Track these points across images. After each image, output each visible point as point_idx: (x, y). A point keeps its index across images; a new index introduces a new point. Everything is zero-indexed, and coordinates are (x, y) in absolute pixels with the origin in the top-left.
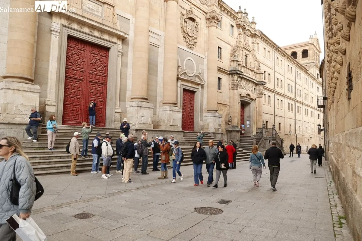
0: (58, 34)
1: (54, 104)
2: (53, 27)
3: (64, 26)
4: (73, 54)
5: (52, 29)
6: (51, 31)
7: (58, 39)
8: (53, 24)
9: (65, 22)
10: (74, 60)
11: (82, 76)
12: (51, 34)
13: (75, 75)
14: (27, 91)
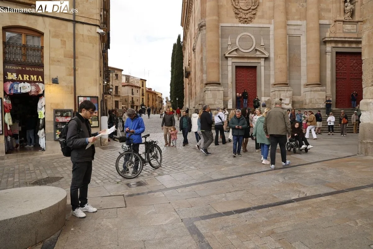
0: (330, 53)
1: (331, 96)
2: (327, 50)
3: (333, 47)
4: (339, 63)
5: (327, 51)
6: (326, 52)
7: (330, 56)
8: (327, 48)
9: (333, 45)
10: (340, 67)
11: (345, 76)
12: (326, 54)
13: (341, 76)
14: (320, 91)
